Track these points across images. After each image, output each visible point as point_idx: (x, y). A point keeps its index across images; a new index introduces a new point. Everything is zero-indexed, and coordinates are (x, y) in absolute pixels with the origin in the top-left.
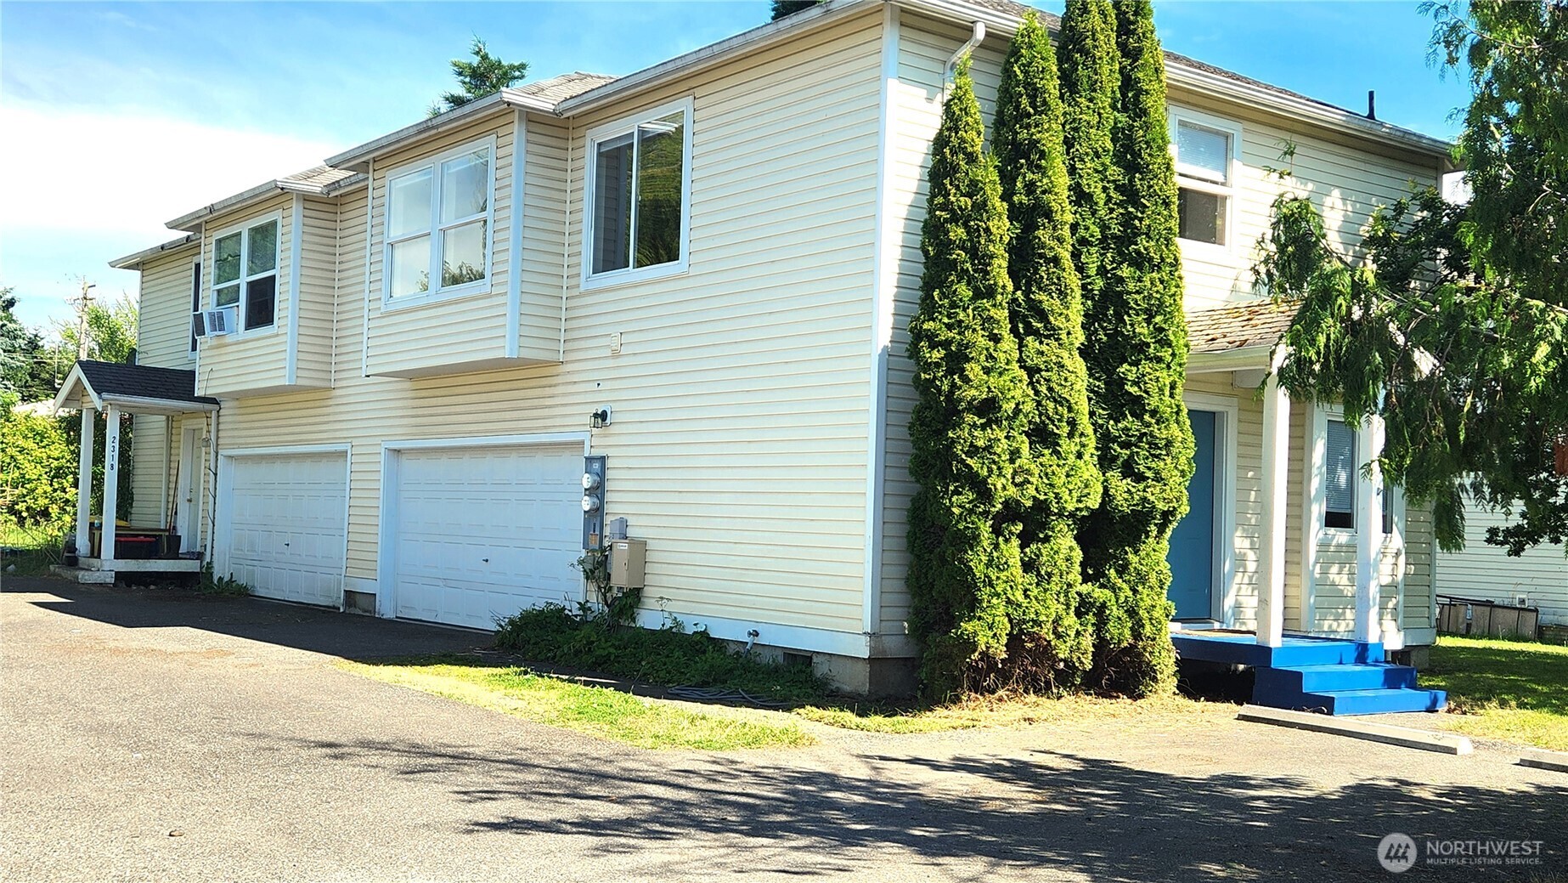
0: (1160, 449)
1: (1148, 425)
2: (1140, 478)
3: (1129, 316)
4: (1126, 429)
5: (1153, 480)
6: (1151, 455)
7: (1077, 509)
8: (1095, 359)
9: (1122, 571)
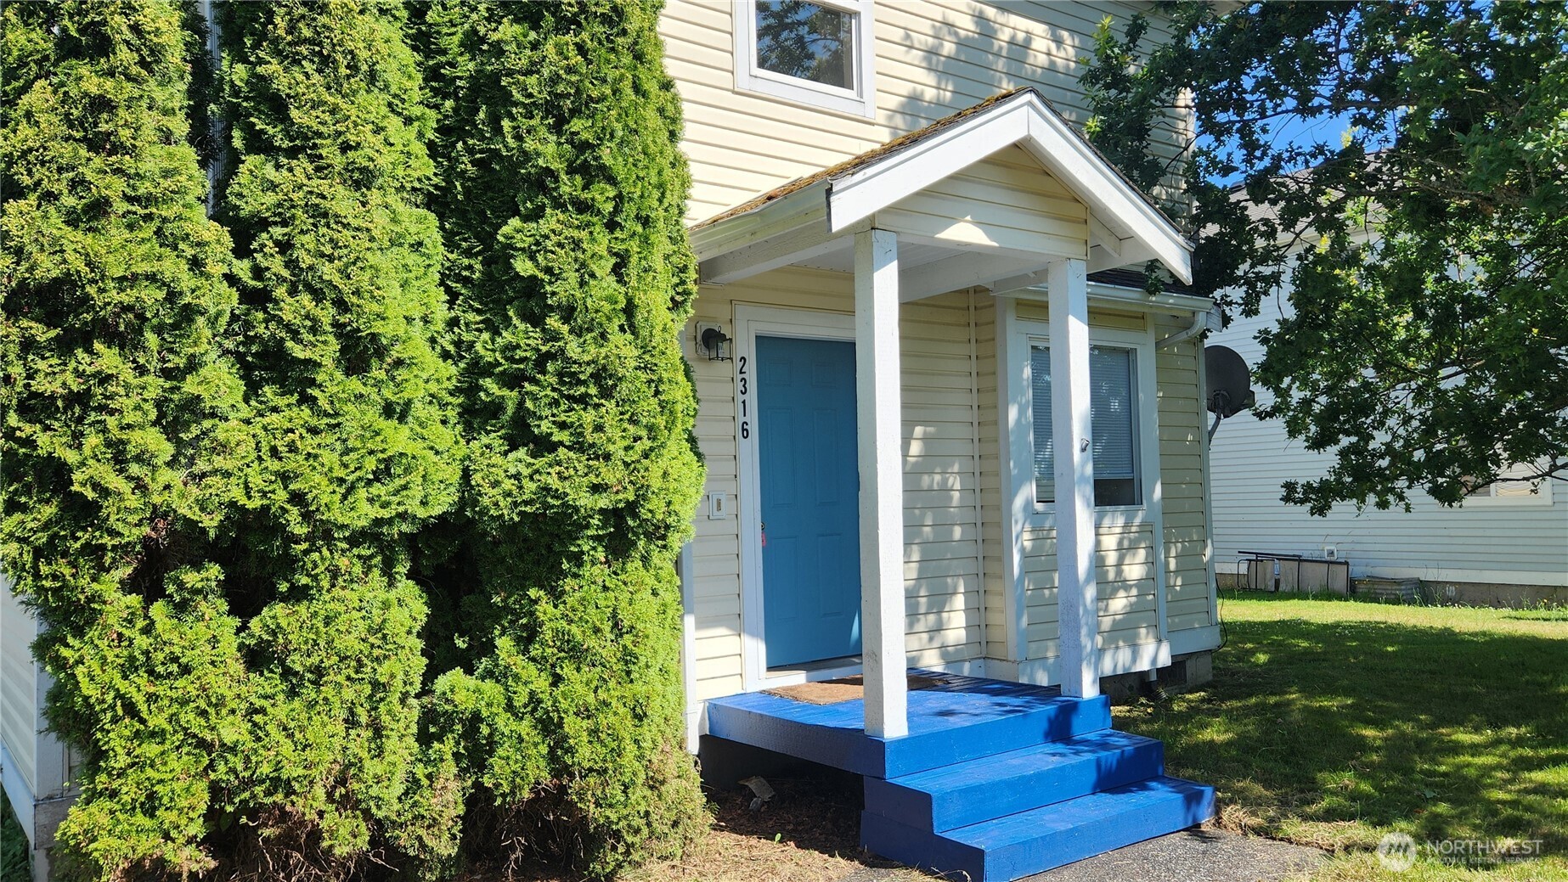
0: (584, 383)
1: (554, 336)
2: (544, 446)
3: (512, 118)
4: (511, 348)
5: (570, 448)
6: (563, 396)
7: (378, 522)
8: (461, 213)
9: (527, 638)
